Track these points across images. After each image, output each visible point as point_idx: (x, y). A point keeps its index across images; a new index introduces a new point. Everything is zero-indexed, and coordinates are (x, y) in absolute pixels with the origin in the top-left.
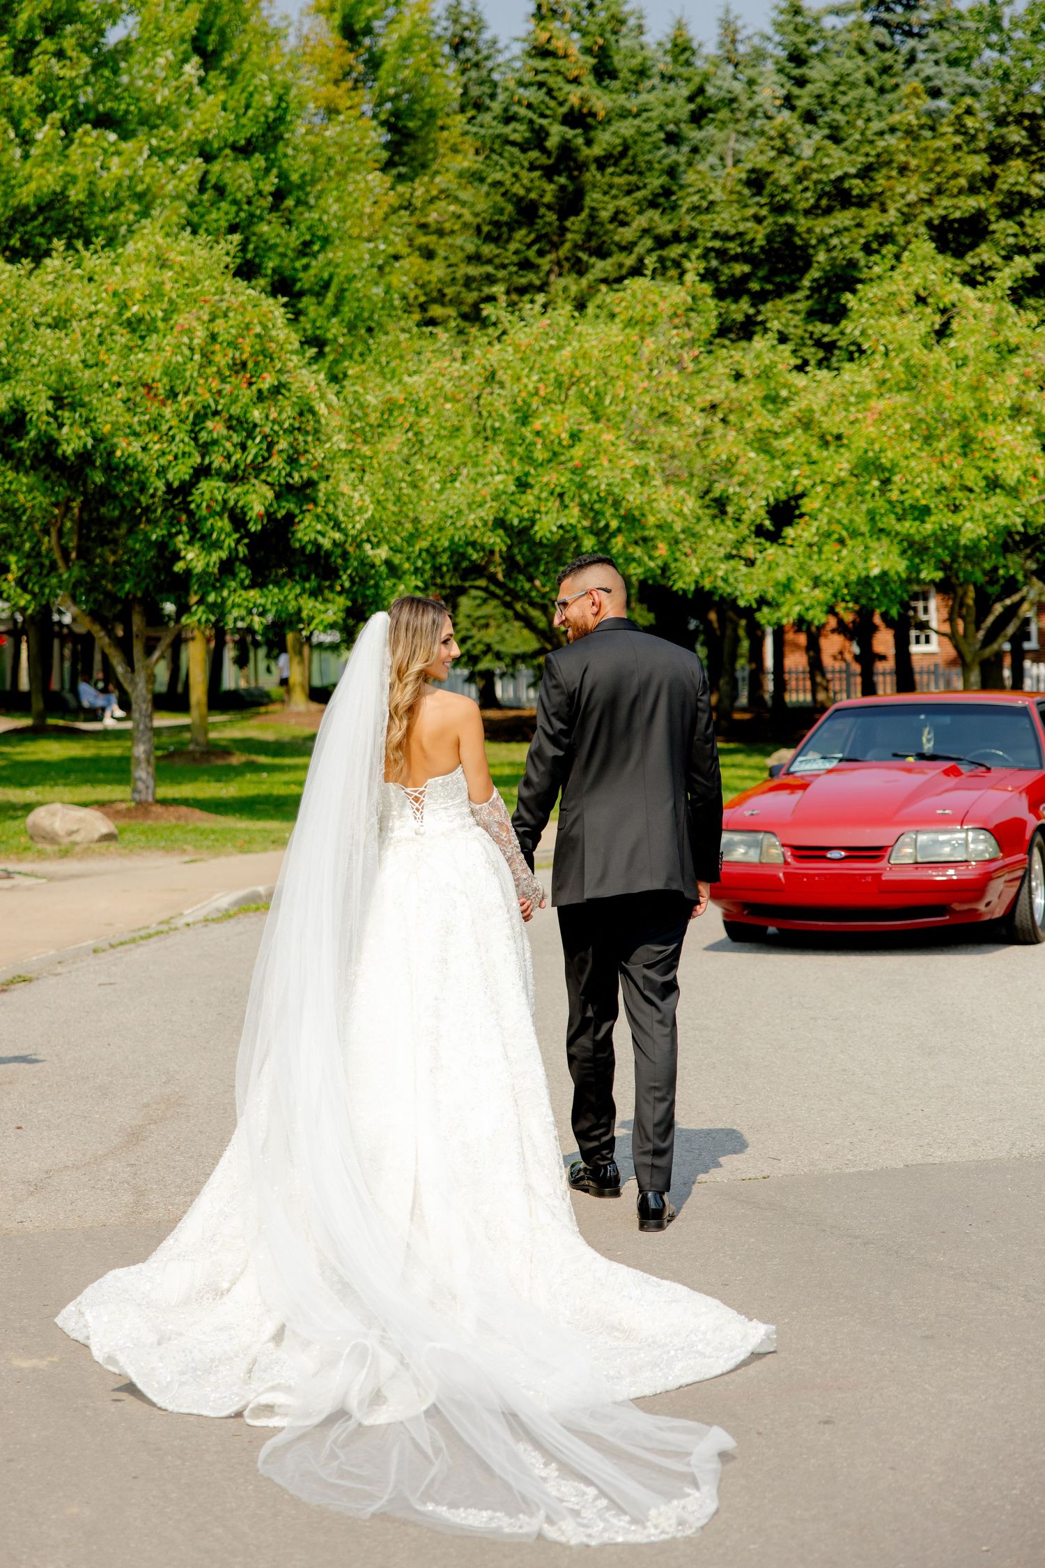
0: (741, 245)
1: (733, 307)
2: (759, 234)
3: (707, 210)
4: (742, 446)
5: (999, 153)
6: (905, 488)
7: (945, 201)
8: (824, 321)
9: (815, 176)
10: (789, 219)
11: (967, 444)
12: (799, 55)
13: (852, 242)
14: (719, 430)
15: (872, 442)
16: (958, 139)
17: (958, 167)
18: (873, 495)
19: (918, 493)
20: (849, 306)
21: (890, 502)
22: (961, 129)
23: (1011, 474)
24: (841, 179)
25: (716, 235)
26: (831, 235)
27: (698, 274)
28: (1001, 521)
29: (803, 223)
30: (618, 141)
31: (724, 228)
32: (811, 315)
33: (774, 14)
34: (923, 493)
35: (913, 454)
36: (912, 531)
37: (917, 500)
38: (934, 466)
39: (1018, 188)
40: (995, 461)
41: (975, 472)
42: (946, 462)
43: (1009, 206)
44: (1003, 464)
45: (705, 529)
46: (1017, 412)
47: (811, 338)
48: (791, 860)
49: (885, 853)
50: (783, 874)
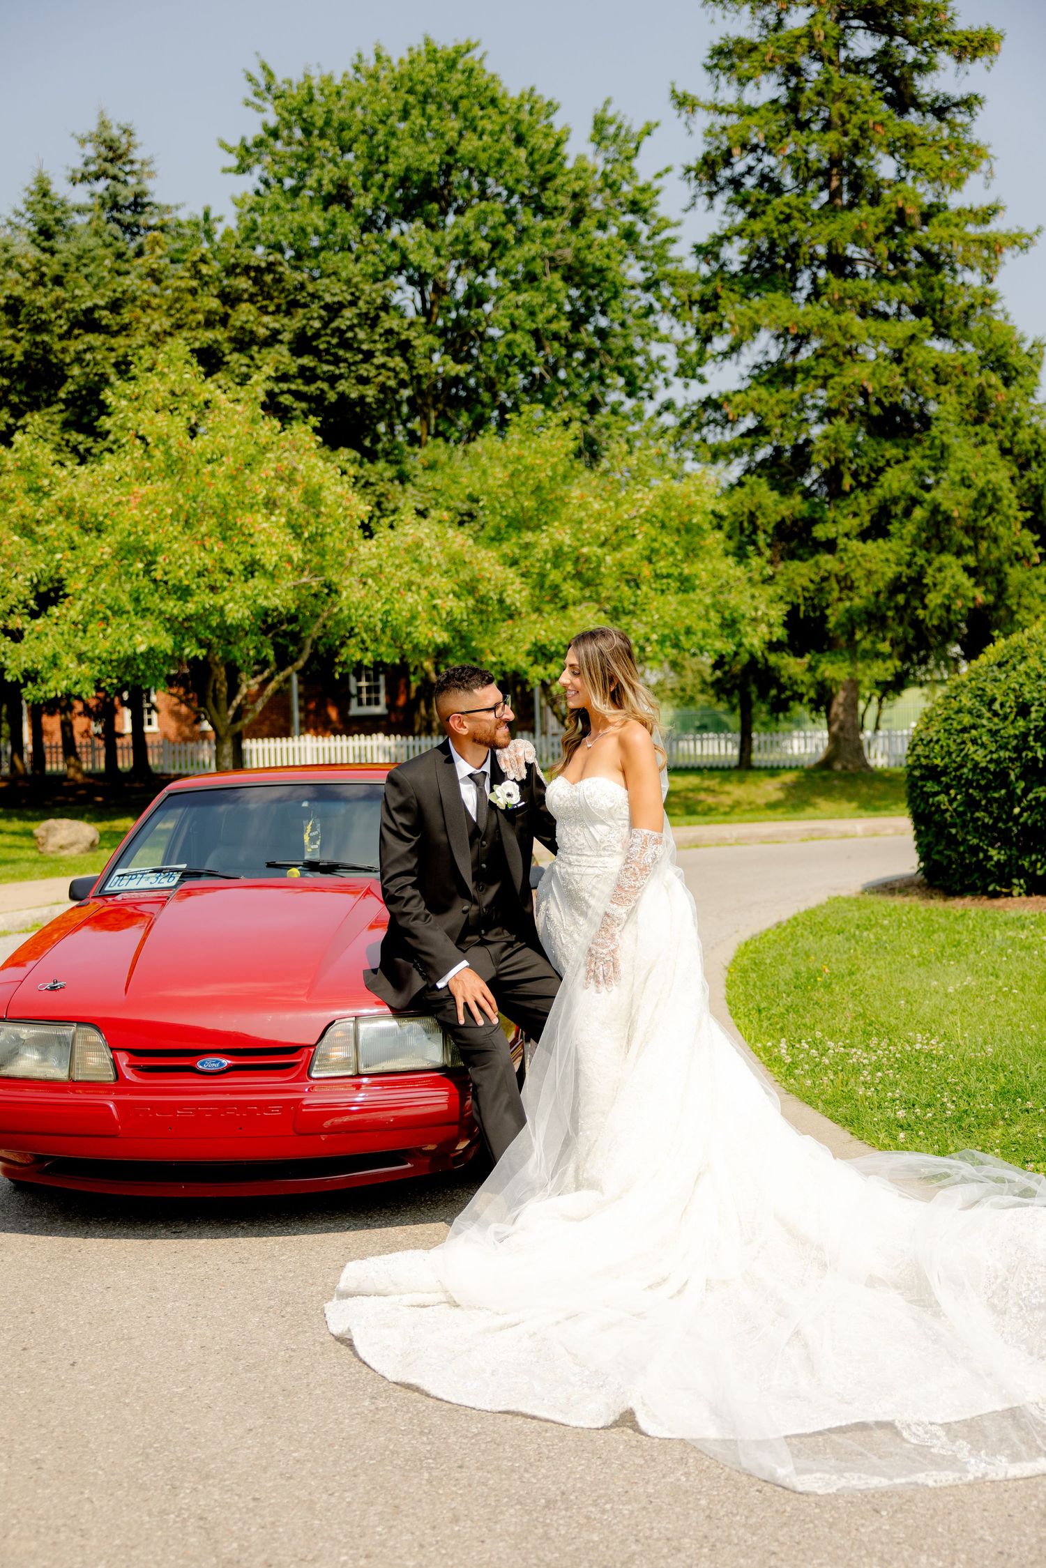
0: (2, 361)
2: (18, 352)
5: (230, 299)
6: (167, 569)
7: (185, 333)
8: (79, 431)
9: (67, 306)
10: (46, 338)
11: (225, 531)
12: (48, 230)
13: (104, 359)
15: (136, 524)
16: (194, 283)
17: (195, 305)
18: (137, 575)
19: (182, 573)
20: (108, 401)
21: (155, 581)
22: (197, 275)
23: (270, 558)
24: (90, 310)
26: (85, 351)
28: (261, 601)
29: (57, 346)
32: (66, 425)
33: (26, 195)
34: (186, 574)
35: (176, 538)
36: (175, 611)
37: (180, 581)
38: (196, 548)
39: (248, 326)
40: (252, 546)
41: (234, 555)
42: (208, 545)
43: (241, 342)
44: (259, 550)
46: (271, 504)
47: (67, 445)
48: (129, 1075)
49: (304, 1057)
50: (116, 1102)
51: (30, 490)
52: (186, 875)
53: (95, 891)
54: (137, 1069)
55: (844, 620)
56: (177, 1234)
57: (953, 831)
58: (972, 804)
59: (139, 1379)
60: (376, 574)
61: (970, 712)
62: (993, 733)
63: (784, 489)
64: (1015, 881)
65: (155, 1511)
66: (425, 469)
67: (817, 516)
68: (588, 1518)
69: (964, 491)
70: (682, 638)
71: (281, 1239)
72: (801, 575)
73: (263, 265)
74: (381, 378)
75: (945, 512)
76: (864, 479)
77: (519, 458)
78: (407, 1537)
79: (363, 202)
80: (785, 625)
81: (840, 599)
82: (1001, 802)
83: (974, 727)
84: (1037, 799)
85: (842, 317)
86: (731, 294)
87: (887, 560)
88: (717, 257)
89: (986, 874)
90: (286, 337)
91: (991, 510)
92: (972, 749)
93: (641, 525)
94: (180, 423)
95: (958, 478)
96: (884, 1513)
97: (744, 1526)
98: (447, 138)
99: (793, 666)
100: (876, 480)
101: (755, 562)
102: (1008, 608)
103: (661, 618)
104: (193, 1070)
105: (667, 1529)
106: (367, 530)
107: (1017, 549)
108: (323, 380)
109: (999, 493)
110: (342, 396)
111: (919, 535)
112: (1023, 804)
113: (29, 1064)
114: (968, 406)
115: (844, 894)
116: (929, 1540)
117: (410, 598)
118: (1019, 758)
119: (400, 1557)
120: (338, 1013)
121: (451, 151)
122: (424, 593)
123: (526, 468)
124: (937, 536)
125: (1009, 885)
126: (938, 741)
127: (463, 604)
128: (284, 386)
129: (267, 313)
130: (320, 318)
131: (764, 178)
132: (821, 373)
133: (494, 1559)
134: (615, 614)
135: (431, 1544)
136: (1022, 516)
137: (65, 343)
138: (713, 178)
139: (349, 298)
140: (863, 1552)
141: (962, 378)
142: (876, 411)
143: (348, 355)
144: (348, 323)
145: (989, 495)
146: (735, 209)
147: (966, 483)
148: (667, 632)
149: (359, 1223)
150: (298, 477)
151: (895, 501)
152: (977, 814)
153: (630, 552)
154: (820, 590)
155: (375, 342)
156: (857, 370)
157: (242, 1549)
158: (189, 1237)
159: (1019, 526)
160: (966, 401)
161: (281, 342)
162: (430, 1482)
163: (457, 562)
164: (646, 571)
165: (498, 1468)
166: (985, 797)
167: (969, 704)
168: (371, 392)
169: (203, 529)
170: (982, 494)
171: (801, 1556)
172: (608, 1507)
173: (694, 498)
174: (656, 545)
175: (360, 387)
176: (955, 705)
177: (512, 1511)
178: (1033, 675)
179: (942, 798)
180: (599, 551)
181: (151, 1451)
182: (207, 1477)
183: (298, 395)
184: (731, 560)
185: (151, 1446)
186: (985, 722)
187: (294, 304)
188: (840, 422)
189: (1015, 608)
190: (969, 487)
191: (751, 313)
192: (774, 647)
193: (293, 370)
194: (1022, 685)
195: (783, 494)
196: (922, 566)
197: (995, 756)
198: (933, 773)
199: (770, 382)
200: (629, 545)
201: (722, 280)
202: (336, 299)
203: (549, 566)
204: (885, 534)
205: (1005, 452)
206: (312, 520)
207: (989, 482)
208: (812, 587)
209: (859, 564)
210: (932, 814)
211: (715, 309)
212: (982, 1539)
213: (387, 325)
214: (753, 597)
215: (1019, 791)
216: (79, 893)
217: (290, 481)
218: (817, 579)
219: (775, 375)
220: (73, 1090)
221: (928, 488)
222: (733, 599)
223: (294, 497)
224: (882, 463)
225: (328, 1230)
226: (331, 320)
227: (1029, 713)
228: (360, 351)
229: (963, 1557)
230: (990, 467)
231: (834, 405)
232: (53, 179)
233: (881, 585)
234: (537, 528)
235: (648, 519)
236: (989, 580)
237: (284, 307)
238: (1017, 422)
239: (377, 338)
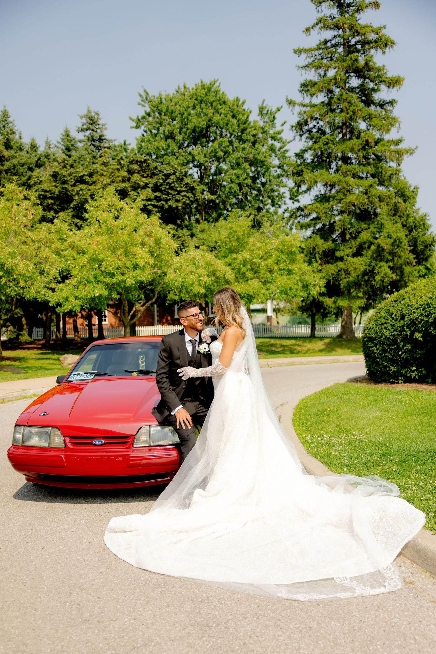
0: (51, 194)
1: (48, 213)
2: (57, 191)
3: (39, 184)
4: (51, 253)
5: (131, 172)
6: (106, 267)
7: (115, 184)
8: (78, 219)
9: (74, 175)
10: (66, 186)
11: (126, 253)
12: (69, 148)
13: (86, 193)
14: (43, 247)
15: (96, 251)
16: (119, 167)
17: (119, 174)
18: (96, 269)
19: (111, 268)
20: (87, 208)
21: (101, 271)
22: (120, 164)
23: (141, 263)
24: (82, 176)
25: (43, 190)
26: (80, 191)
27: (36, 197)
28: (139, 278)
29: (70, 189)
30: (12, 165)
31: (45, 188)
32: (73, 216)
33: (61, 136)
34: (113, 269)
35: (109, 256)
36: (109, 282)
37: (111, 271)
38: (116, 259)
39: (137, 182)
40: (136, 259)
41: (130, 262)
42: (120, 259)
43: (135, 187)
44: (139, 260)
45: (37, 276)
46: (143, 244)
47: (73, 223)
48: (69, 445)
49: (131, 440)
50: (64, 455)
51: (60, 239)
52: (97, 374)
53: (65, 380)
54: (73, 444)
55: (346, 285)
56: (87, 502)
57: (378, 360)
58: (384, 350)
59: (65, 554)
60: (180, 268)
61: (384, 318)
62: (392, 325)
63: (326, 239)
64: (400, 378)
65: (62, 601)
66: (200, 232)
67: (337, 248)
68: (215, 606)
69: (389, 239)
70: (289, 291)
71: (123, 504)
72: (332, 269)
73: (143, 160)
74: (184, 200)
75: (382, 247)
76: (354, 235)
77: (231, 228)
78: (150, 612)
79: (179, 138)
80: (325, 287)
81: (345, 278)
82: (395, 350)
83: (386, 323)
84: (407, 349)
85: (346, 178)
86: (307, 170)
87: (361, 264)
88: (303, 157)
89: (389, 375)
90: (150, 185)
91: (398, 246)
92: (385, 331)
93: (274, 251)
94: (111, 215)
95: (386, 235)
96: (321, 606)
97: (270, 610)
98: (209, 116)
99: (328, 301)
100: (358, 236)
101: (315, 265)
102: (405, 281)
103: (281, 284)
104: (92, 444)
105: (243, 611)
106: (177, 253)
107: (407, 260)
108: (163, 201)
109: (401, 240)
110: (170, 206)
111: (373, 255)
112: (403, 350)
113: (35, 441)
114: (391, 210)
115: (340, 382)
116: (336, 616)
117: (192, 277)
118: (401, 334)
119: (146, 620)
120: (143, 424)
121: (210, 120)
122: (197, 275)
123: (234, 231)
124: (380, 255)
125: (398, 379)
126: (373, 328)
127: (210, 279)
128: (149, 203)
129: (144, 177)
130: (163, 179)
131: (319, 129)
132: (339, 198)
133: (179, 621)
134: (265, 283)
135: (158, 615)
136: (409, 248)
137: (73, 188)
138: (301, 129)
139: (173, 172)
140: (312, 620)
141: (389, 200)
142: (358, 211)
143: (172, 192)
144: (172, 181)
145: (398, 241)
146: (309, 140)
147: (389, 237)
148: (283, 289)
149: (152, 499)
150: (153, 235)
151: (365, 243)
152: (386, 354)
153: (270, 261)
154: (338, 274)
155: (182, 187)
156: (351, 197)
157: (91, 616)
158: (91, 503)
159: (408, 252)
160: (390, 208)
161: (149, 187)
162: (161, 592)
163: (208, 264)
164: (276, 268)
165: (186, 588)
166: (389, 348)
167: (384, 315)
168: (180, 205)
169: (119, 253)
170: (395, 241)
171: (289, 621)
172: (223, 602)
173: (293, 242)
174: (279, 259)
175: (176, 203)
176: (379, 315)
177: (189, 603)
178: (406, 305)
179: (374, 348)
180: (259, 261)
181: (65, 580)
182: (83, 590)
183: (154, 206)
184: (306, 264)
185: (65, 578)
186: (389, 321)
187: (154, 174)
188: (345, 215)
189: (407, 281)
190: (391, 238)
191: (314, 177)
192: (321, 294)
193: (153, 197)
194: (402, 308)
195: (325, 240)
196: (374, 266)
197: (393, 334)
198: (371, 340)
199: (321, 201)
200: (270, 259)
201: (304, 165)
202: (168, 172)
203: (242, 266)
204: (361, 255)
205: (404, 226)
206: (158, 250)
207: (397, 236)
208: (335, 273)
209: (351, 265)
210: (371, 354)
211: (302, 175)
212: (355, 616)
213: (186, 182)
214: (314, 277)
215: (401, 346)
216: (60, 381)
217: (149, 235)
218: (337, 271)
219: (323, 199)
220: (50, 451)
221: (376, 238)
222: (307, 278)
223: (151, 241)
224: (360, 230)
225: (140, 501)
226: (166, 180)
227: (405, 318)
228: (176, 190)
229: (347, 622)
230: (398, 231)
231: (343, 209)
232: (71, 131)
233: (359, 273)
234: (237, 252)
235: (277, 249)
236: (398, 271)
237: (150, 175)
238: (408, 215)
239: (182, 186)
